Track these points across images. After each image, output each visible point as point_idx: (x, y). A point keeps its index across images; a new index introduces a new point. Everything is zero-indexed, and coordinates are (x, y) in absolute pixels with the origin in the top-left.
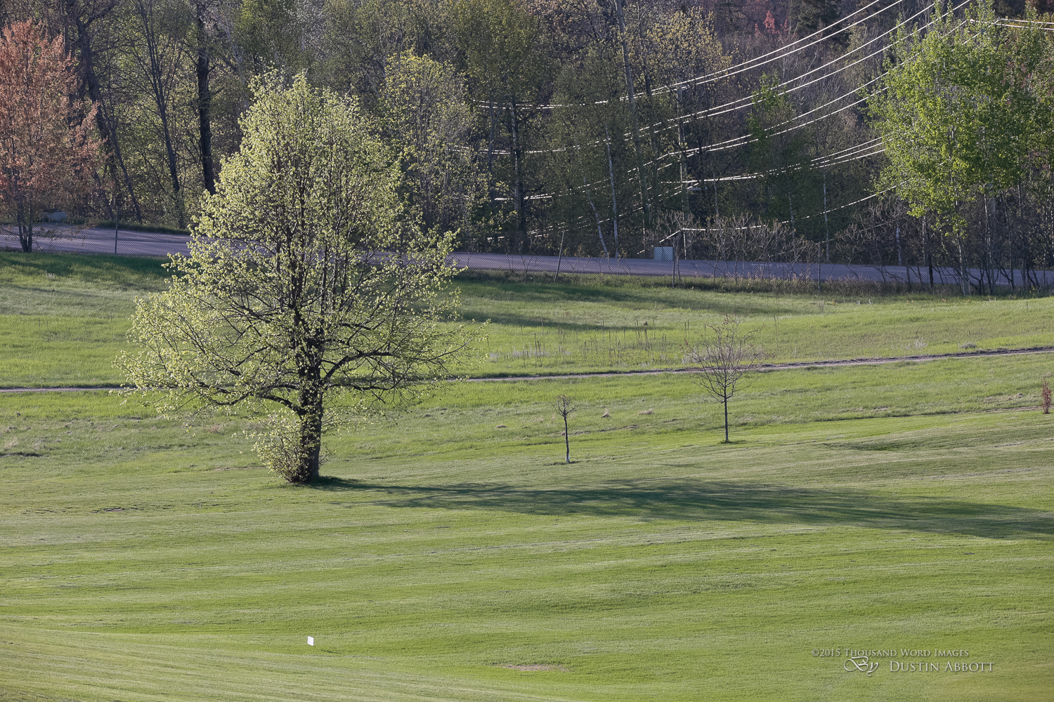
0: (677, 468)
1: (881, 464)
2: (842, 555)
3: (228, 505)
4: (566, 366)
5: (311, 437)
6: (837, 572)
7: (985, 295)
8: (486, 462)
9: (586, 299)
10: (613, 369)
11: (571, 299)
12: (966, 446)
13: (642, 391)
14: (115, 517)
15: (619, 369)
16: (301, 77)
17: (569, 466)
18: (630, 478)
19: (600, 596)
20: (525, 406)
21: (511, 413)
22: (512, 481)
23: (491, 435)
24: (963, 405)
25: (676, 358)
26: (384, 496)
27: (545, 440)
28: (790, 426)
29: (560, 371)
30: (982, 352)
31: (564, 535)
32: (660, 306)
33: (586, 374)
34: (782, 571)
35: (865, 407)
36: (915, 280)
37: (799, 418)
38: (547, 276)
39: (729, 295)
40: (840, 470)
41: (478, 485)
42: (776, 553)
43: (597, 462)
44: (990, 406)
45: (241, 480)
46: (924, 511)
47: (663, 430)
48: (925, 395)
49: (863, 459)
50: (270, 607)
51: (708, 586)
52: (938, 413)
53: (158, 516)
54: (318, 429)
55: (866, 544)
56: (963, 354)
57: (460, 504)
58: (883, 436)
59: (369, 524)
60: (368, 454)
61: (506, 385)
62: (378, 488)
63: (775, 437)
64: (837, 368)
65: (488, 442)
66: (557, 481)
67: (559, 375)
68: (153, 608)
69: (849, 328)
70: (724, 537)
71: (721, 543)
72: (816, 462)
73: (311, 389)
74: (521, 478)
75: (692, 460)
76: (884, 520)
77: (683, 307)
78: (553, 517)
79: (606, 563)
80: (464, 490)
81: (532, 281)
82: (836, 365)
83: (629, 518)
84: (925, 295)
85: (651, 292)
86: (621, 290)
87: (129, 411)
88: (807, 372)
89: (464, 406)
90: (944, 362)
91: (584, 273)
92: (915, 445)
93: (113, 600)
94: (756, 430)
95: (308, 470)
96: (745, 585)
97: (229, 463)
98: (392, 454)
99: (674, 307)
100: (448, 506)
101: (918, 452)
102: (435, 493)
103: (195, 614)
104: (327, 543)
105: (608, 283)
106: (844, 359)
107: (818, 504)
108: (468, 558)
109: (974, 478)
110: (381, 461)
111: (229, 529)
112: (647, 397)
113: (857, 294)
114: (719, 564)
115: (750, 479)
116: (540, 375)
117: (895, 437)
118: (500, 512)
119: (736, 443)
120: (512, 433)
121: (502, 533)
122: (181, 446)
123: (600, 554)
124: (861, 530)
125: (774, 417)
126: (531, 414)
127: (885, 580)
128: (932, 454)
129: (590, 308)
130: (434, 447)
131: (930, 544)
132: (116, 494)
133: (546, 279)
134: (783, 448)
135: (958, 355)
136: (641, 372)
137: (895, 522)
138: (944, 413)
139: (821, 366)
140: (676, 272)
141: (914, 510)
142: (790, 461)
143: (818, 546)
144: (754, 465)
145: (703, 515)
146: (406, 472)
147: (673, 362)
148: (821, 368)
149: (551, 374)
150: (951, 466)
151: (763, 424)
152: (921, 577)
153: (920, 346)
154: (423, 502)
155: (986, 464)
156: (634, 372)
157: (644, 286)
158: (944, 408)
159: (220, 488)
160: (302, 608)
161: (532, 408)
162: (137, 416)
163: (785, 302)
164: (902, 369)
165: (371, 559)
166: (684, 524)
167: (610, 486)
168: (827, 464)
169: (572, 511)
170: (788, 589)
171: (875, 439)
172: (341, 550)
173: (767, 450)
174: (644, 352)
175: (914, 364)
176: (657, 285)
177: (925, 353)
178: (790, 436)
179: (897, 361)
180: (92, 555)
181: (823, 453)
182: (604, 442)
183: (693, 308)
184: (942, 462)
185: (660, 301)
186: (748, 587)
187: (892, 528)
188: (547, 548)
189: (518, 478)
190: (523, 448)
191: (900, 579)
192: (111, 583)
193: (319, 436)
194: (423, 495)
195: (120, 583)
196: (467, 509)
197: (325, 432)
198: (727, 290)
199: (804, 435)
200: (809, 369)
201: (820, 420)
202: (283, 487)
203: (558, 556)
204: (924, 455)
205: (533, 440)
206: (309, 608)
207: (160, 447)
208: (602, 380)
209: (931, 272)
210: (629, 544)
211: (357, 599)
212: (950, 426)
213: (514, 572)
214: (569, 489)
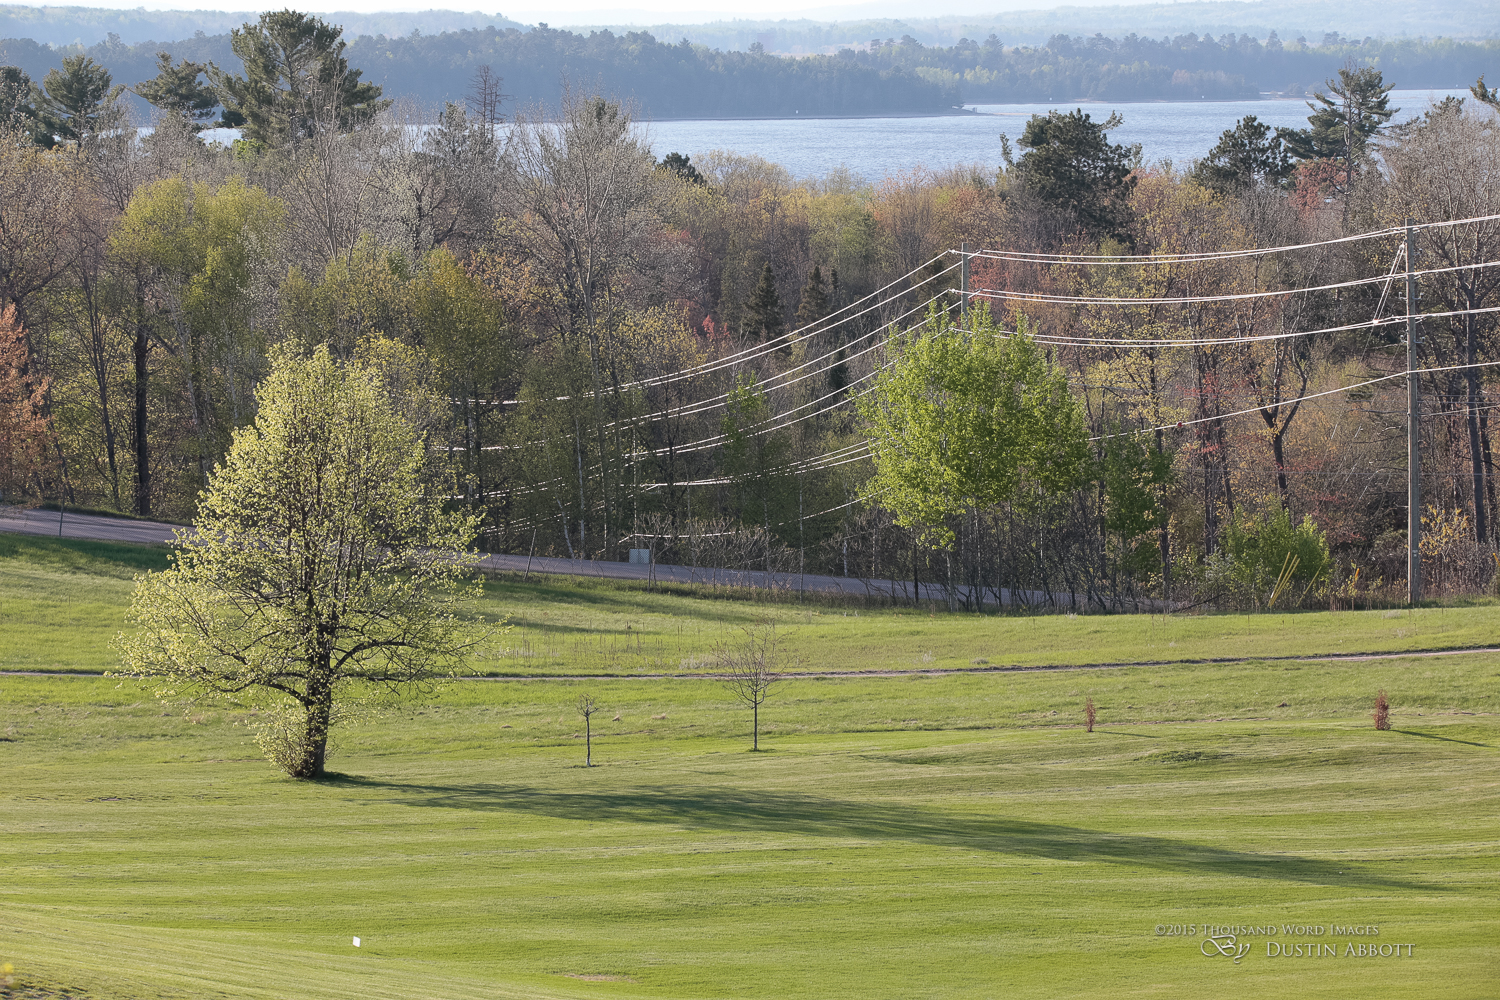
0: (708, 776)
1: (925, 778)
2: (903, 870)
3: (232, 798)
4: (557, 667)
5: (318, 730)
6: (902, 888)
7: (974, 612)
8: (499, 763)
9: (560, 601)
10: (610, 672)
11: (545, 599)
12: (1011, 762)
13: (646, 696)
14: (114, 806)
15: (617, 673)
16: (322, 349)
17: (591, 769)
18: (658, 784)
19: (654, 905)
20: (523, 706)
21: (511, 714)
22: (533, 783)
23: (498, 735)
24: (996, 721)
25: (671, 662)
26: (398, 795)
27: (558, 742)
28: (818, 736)
29: (553, 672)
30: (996, 669)
31: (603, 841)
32: (640, 610)
33: (581, 676)
34: (843, 886)
35: (892, 720)
36: (900, 593)
37: (826, 728)
38: (516, 575)
39: (707, 602)
40: (882, 783)
41: (496, 786)
42: (834, 866)
43: (619, 767)
44: (1025, 722)
45: (238, 773)
46: (981, 828)
47: (682, 735)
48: (954, 710)
49: (904, 772)
50: (302, 905)
51: (768, 899)
52: (972, 728)
53: (160, 807)
54: (325, 722)
55: (927, 860)
56: (976, 670)
57: (483, 806)
58: (922, 750)
59: (389, 822)
60: (370, 750)
61: (498, 685)
62: (390, 786)
63: (805, 747)
64: (847, 679)
65: (497, 742)
66: (582, 785)
67: (553, 676)
68: (178, 902)
69: (847, 639)
70: (775, 848)
71: (773, 854)
72: (856, 774)
73: (322, 678)
74: (541, 780)
75: (723, 767)
76: (939, 836)
77: (664, 613)
78: (586, 822)
79: (653, 871)
80: (484, 790)
81: (500, 579)
82: (845, 676)
83: (668, 825)
84: (911, 610)
85: (626, 595)
86: (598, 592)
87: (100, 698)
88: (816, 682)
89: (458, 705)
90: (959, 676)
91: (554, 573)
92: (957, 760)
93: (133, 892)
94: (781, 739)
95: (313, 764)
96: (807, 899)
97: (222, 755)
98: (394, 751)
99: (654, 612)
100: (473, 806)
101: (961, 768)
102: (453, 794)
103: (224, 910)
104: (348, 841)
105: (580, 585)
106: (853, 670)
107: (865, 818)
108: (504, 861)
109: (1024, 796)
110: (384, 758)
111: (240, 822)
112: (653, 702)
113: (840, 606)
114: (776, 876)
115: (790, 789)
116: (533, 676)
117: (934, 751)
118: (528, 816)
119: (766, 751)
120: (520, 734)
121: (535, 837)
122: (164, 736)
123: (647, 862)
124: (917, 846)
125: (799, 727)
126: (533, 715)
127: (954, 898)
128: (977, 770)
129: (567, 609)
130: (439, 746)
131: (993, 862)
132: (108, 783)
133: (515, 578)
134: (816, 759)
135: (971, 670)
136: (639, 676)
137: (951, 838)
138: (978, 728)
139: (829, 676)
140: (652, 577)
141: (966, 827)
142: (828, 772)
143: (876, 861)
144: (789, 775)
145: (746, 825)
146: (417, 771)
147: (669, 667)
148: (830, 679)
149: (544, 675)
150: (999, 783)
151: (788, 734)
152: (991, 896)
153: (927, 660)
154: (442, 802)
155: (1034, 782)
156: (632, 676)
157: (619, 589)
158: (978, 723)
159: (217, 780)
160: (338, 907)
161: (532, 710)
162: (108, 704)
163: (771, 611)
164: (917, 682)
165: (400, 858)
166: (728, 834)
167: (640, 792)
168: (868, 776)
169: (606, 817)
170: (854, 905)
171: (913, 753)
172: (365, 848)
173: (799, 760)
174: (635, 655)
175: (927, 678)
176: (632, 588)
177: (937, 668)
178: (820, 746)
179: (907, 675)
180: (99, 845)
181: (860, 765)
182: (621, 746)
183: (674, 615)
184: (988, 778)
185: (638, 605)
186: (811, 901)
187: (949, 844)
188: (587, 853)
189: (538, 780)
190: (536, 749)
191: (970, 897)
192: (126, 874)
193: (326, 728)
194: (439, 795)
195: (136, 875)
196: (492, 810)
197: (332, 725)
198: (705, 597)
199: (836, 745)
200: (818, 679)
201: (849, 731)
202: (287, 781)
203: (599, 862)
204: (968, 770)
205: (545, 741)
206: (346, 908)
207: (141, 737)
208: (600, 682)
209: (916, 587)
210: (674, 852)
211: (395, 900)
212: (990, 742)
213: (558, 878)
214: (595, 794)
